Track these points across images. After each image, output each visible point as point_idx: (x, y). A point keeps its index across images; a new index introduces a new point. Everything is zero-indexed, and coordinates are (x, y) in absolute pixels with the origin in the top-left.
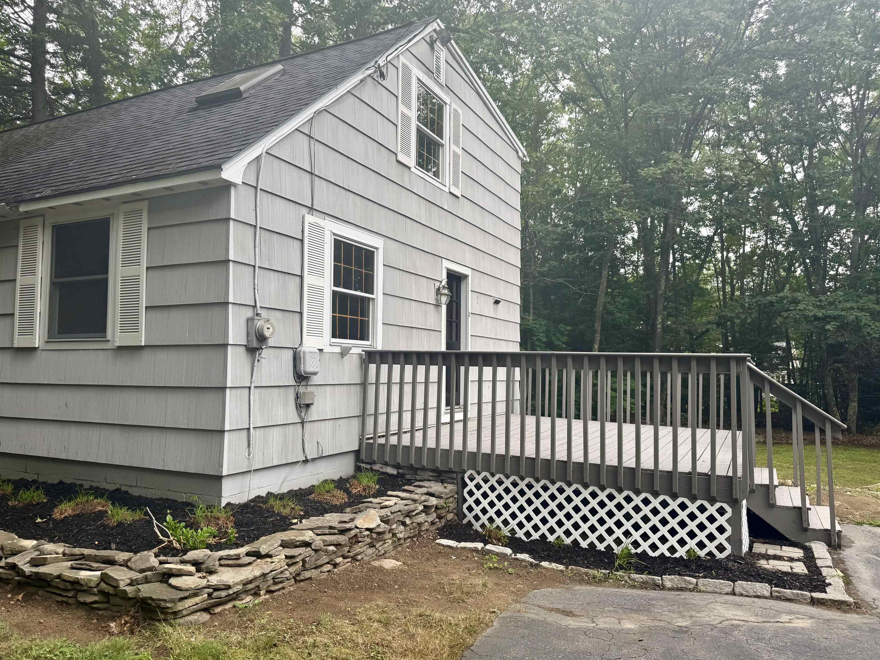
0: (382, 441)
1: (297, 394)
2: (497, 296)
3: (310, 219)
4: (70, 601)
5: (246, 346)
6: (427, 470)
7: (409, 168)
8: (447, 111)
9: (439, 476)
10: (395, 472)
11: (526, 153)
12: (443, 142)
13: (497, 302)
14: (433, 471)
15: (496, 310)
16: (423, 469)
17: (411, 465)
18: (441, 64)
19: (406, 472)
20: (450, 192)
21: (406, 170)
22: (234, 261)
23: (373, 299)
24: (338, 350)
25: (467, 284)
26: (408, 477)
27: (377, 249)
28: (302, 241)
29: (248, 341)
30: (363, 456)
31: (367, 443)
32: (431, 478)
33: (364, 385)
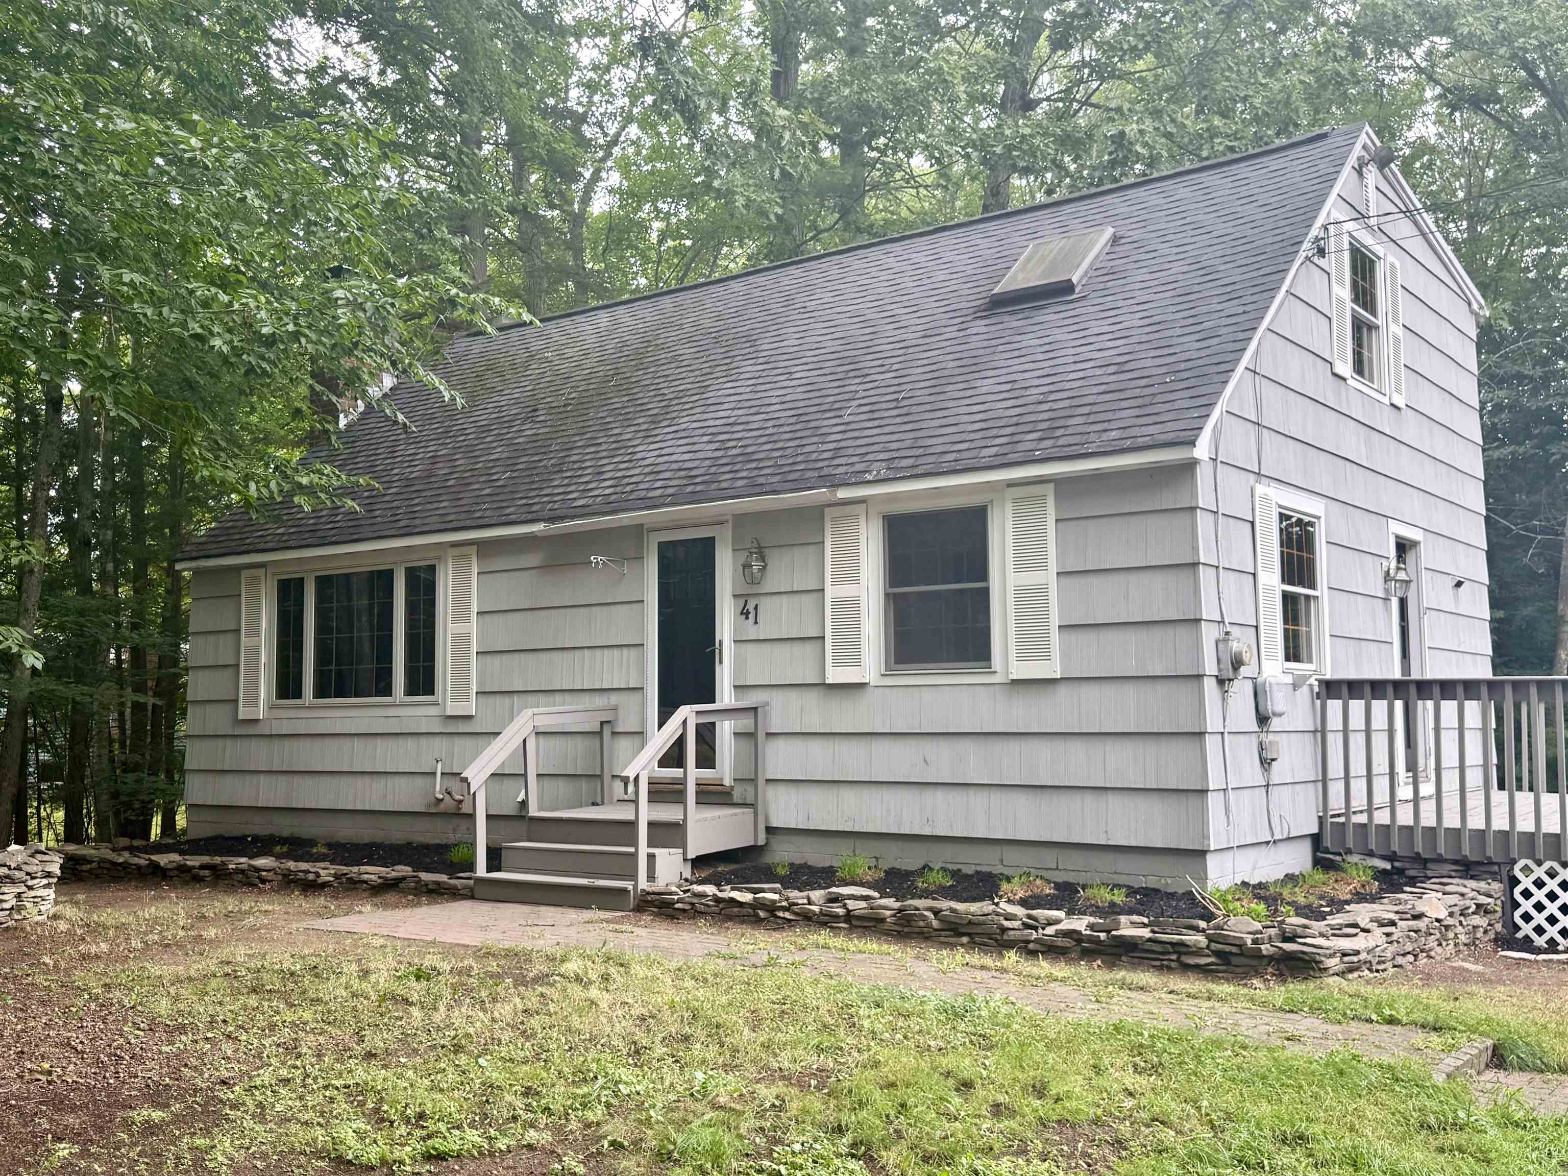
0: (1362, 819)
1: (1261, 744)
2: (1461, 574)
3: (1260, 489)
4: (1173, 964)
5: (1217, 677)
6: (1446, 861)
7: (1344, 379)
8: (1380, 270)
9: (1467, 871)
10: (1388, 866)
11: (1482, 302)
12: (1379, 323)
13: (1459, 584)
14: (1455, 862)
15: (1456, 598)
16: (1440, 860)
17: (1418, 854)
18: (1370, 195)
19: (1407, 865)
20: (1392, 405)
21: (1342, 382)
22: (1204, 564)
23: (1316, 598)
24: (1289, 679)
25: (1418, 557)
26: (1411, 873)
27: (1318, 518)
28: (1252, 523)
29: (1220, 670)
30: (1327, 842)
31: (1332, 823)
32: (1453, 874)
33: (1321, 732)
